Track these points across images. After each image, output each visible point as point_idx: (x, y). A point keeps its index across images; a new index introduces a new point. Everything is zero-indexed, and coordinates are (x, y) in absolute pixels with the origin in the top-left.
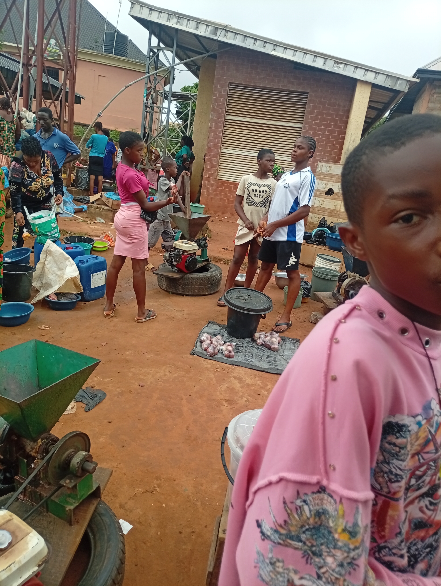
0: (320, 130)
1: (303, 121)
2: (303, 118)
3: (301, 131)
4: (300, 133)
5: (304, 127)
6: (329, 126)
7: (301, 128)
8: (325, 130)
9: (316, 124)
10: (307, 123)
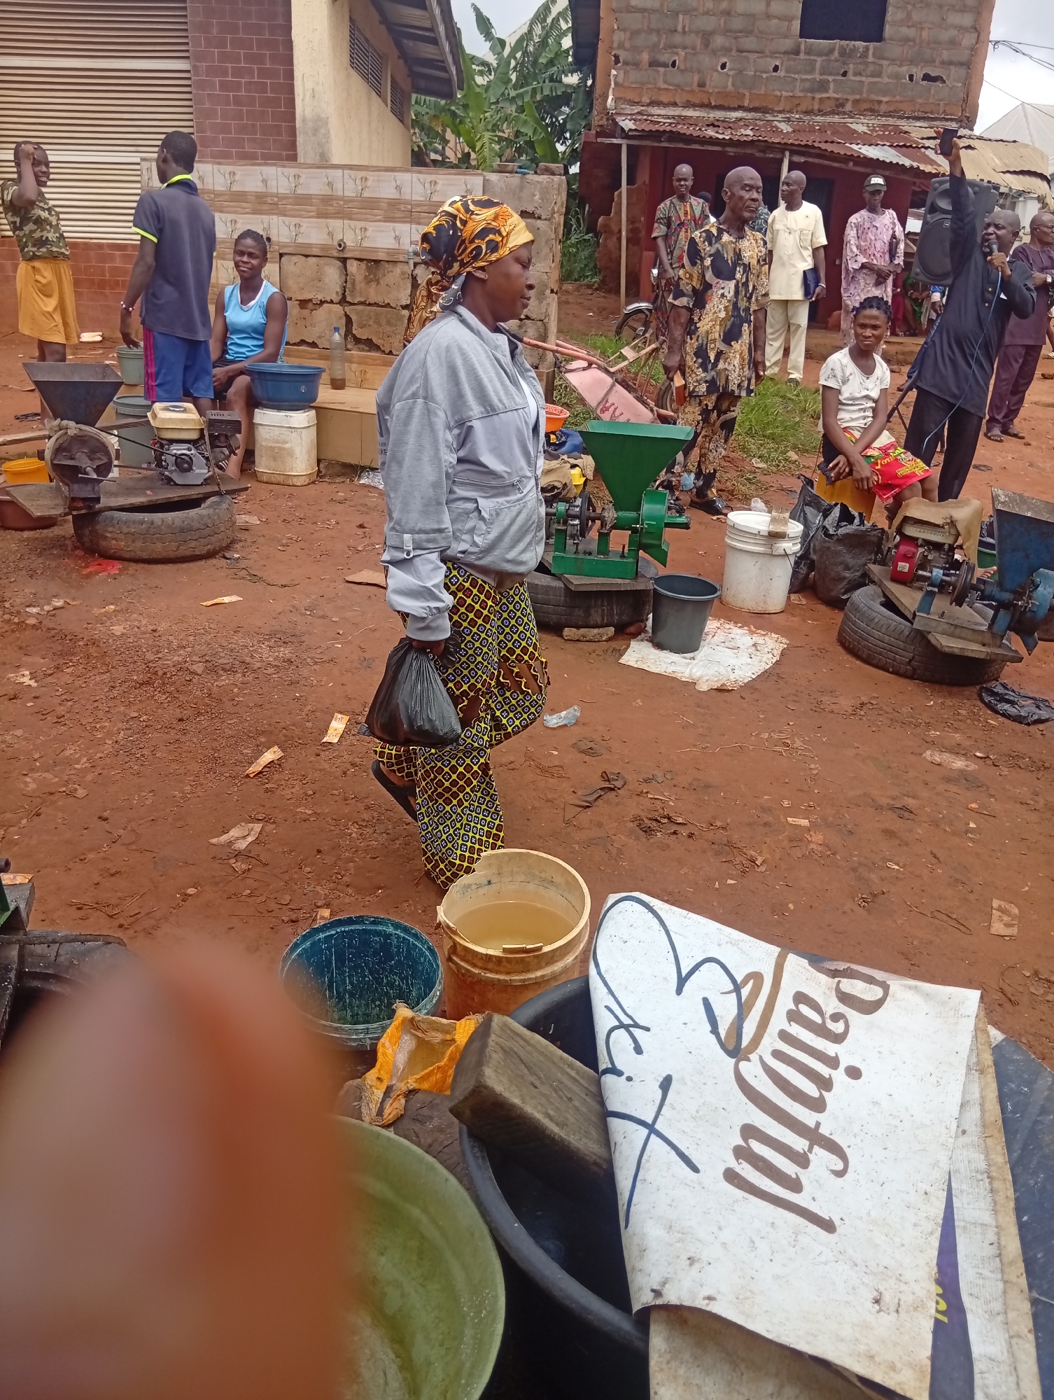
0: (238, 72)
1: (188, 51)
2: (187, 44)
3: (189, 79)
4: (189, 86)
5: (195, 67)
6: (258, 59)
7: (189, 71)
8: (251, 71)
9: (224, 57)
10: (199, 57)
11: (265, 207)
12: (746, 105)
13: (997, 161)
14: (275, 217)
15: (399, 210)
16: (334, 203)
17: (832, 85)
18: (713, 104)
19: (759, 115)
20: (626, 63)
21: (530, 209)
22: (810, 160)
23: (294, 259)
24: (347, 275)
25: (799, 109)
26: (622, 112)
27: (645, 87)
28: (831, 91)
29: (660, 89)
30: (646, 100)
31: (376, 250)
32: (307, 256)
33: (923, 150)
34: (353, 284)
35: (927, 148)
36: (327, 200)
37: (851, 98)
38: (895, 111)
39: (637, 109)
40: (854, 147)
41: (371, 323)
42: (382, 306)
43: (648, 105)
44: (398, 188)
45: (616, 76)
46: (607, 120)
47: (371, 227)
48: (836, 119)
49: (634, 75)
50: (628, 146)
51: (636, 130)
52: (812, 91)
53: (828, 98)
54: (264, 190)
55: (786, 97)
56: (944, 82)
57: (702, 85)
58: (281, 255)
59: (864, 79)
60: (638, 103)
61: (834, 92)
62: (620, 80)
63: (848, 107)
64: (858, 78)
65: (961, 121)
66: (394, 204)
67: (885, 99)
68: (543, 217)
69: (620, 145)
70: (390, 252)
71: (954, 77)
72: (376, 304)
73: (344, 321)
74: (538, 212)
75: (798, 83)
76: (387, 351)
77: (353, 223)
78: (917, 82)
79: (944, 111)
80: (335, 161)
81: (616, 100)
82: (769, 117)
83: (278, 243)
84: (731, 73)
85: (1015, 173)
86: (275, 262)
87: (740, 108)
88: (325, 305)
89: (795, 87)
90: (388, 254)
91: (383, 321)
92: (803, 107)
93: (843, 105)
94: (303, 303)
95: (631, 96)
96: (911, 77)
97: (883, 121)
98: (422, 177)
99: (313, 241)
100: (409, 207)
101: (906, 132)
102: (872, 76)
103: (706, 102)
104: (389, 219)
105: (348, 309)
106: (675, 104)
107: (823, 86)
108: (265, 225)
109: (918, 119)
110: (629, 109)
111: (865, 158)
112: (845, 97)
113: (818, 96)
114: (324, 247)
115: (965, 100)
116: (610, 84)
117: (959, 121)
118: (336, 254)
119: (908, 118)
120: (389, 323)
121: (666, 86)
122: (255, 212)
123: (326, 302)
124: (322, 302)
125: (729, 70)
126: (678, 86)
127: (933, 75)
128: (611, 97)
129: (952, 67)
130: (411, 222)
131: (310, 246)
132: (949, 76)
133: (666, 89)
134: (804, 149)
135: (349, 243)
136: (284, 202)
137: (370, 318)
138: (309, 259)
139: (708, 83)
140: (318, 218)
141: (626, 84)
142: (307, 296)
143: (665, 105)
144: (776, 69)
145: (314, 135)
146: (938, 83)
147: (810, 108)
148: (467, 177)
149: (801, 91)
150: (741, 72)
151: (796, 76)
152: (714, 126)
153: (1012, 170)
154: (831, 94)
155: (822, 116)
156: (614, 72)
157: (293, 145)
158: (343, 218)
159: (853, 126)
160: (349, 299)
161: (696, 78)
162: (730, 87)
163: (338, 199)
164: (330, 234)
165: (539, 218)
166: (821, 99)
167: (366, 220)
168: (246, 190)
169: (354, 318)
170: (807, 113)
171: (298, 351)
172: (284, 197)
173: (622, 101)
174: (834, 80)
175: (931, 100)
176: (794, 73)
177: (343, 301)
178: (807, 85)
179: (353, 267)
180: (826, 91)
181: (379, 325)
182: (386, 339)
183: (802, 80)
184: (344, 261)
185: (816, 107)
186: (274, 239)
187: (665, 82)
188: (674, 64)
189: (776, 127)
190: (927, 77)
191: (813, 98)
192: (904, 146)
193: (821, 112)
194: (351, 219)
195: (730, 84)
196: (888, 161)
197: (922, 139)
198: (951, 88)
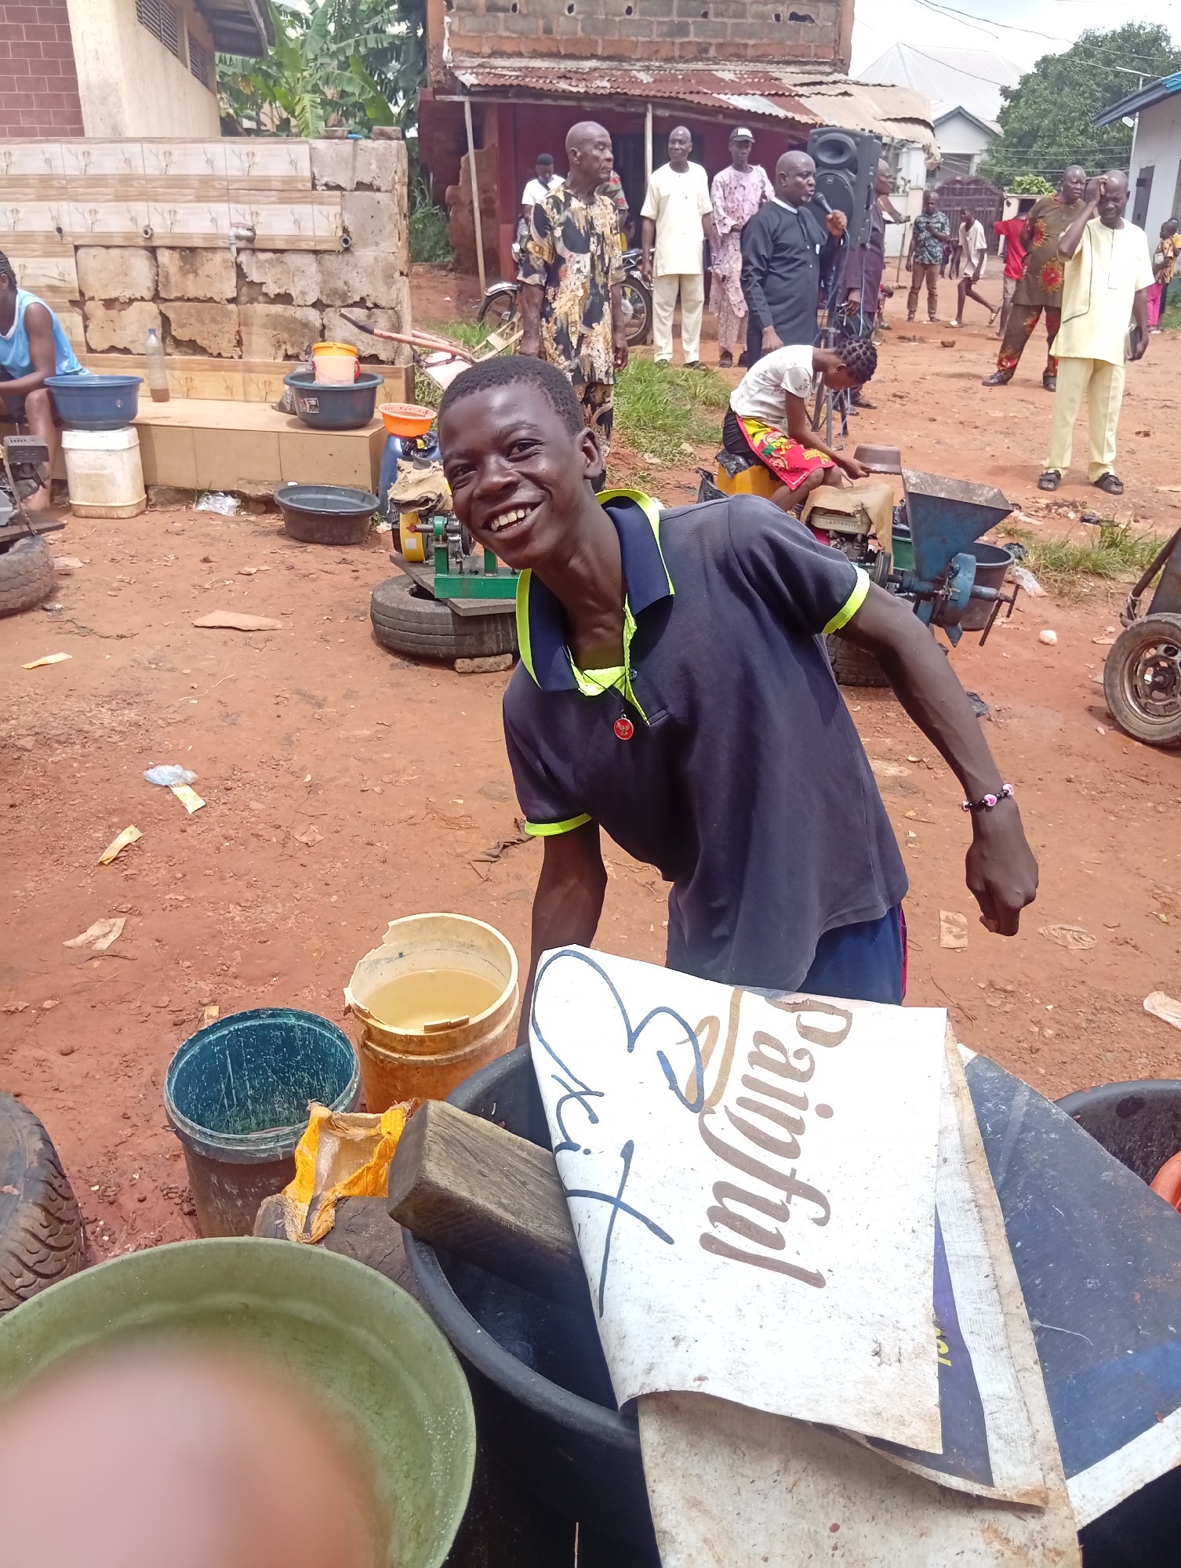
6: (25, 16)
8: (18, 31)
11: (52, 192)
12: (599, 53)
13: (876, 108)
14: (65, 203)
15: (213, 187)
16: (135, 183)
17: (692, 28)
18: (563, 52)
19: (615, 64)
20: (460, 9)
21: (367, 180)
22: (676, 113)
23: (93, 251)
24: (158, 267)
25: (659, 56)
26: (461, 64)
27: (484, 36)
28: (692, 35)
29: (501, 38)
30: (486, 50)
31: (189, 236)
32: (108, 247)
33: (797, 98)
34: (167, 277)
35: (801, 96)
36: (125, 180)
37: (714, 41)
38: (763, 56)
39: (477, 61)
40: (722, 97)
41: (193, 321)
42: (204, 301)
43: (490, 56)
44: (209, 162)
45: (448, 23)
46: (445, 74)
47: (182, 209)
48: (700, 65)
49: (470, 23)
50: (472, 105)
51: (479, 85)
52: (671, 34)
53: (690, 42)
54: (49, 172)
55: (643, 43)
56: (813, 21)
57: (548, 31)
58: (77, 248)
59: (726, 20)
60: (478, 55)
61: (695, 36)
62: (455, 28)
63: (712, 53)
64: (720, 20)
65: (834, 65)
66: (206, 181)
67: (751, 42)
68: (383, 189)
69: (462, 104)
70: (206, 237)
71: (823, 13)
72: (197, 300)
73: (159, 321)
74: (376, 183)
75: (655, 26)
76: (215, 354)
77: (159, 205)
78: (785, 23)
79: (816, 55)
80: (131, 134)
81: (454, 51)
82: (626, 66)
83: (71, 234)
84: (580, 17)
85: (896, 120)
86: (70, 256)
87: (593, 56)
88: (136, 304)
89: (652, 31)
90: (205, 239)
91: (207, 319)
92: (663, 54)
93: (706, 50)
94: (109, 303)
95: (468, 46)
96: (778, 17)
97: (751, 67)
98: (236, 147)
99: (113, 229)
100: (225, 183)
101: (776, 79)
102: (735, 16)
103: (554, 50)
104: (201, 199)
105: (163, 307)
106: (520, 55)
107: (682, 29)
108: (54, 213)
109: (788, 63)
110: (469, 62)
111: (735, 109)
112: (708, 40)
113: (678, 40)
114: (128, 236)
115: (837, 42)
116: (444, 34)
117: (832, 64)
118: (141, 242)
119: (778, 63)
120: (214, 320)
121: (508, 34)
122: (40, 198)
123: (136, 299)
124: (131, 301)
125: (578, 13)
126: (521, 33)
127: (801, 13)
128: (446, 48)
129: (820, 4)
130: (228, 201)
131: (110, 235)
132: (817, 15)
133: (509, 38)
134: (668, 101)
135: (157, 230)
136: (74, 185)
137: (191, 316)
138: (111, 251)
139: (555, 29)
140: (117, 201)
141: (463, 33)
142: (113, 294)
143: (510, 55)
144: (629, 11)
145: (102, 104)
146: (807, 23)
147: (670, 55)
148: (290, 146)
149: (659, 36)
150: (590, 15)
151: (652, 19)
152: (565, 77)
153: (893, 117)
154: (692, 38)
155: (685, 62)
156: (447, 19)
157: (77, 118)
158: (147, 200)
159: (720, 74)
160: (163, 294)
161: (541, 23)
162: (580, 34)
163: (138, 178)
164: (133, 219)
165: (378, 190)
166: (682, 44)
167: (175, 201)
168: (27, 172)
169: (171, 316)
170: (667, 60)
171: (108, 359)
172: (74, 179)
173: (459, 53)
174: (694, 22)
175: (801, 42)
176: (651, 16)
177: (156, 298)
178: (665, 28)
179: (164, 257)
180: (687, 34)
181: (202, 322)
182: (213, 339)
183: (660, 23)
184: (153, 250)
185: (677, 53)
186: (65, 229)
187: (507, 29)
188: (514, 8)
189: (635, 77)
190: (794, 17)
191: (673, 43)
192: (776, 94)
193: (683, 59)
194: (156, 201)
195: (579, 29)
196: (760, 112)
197: (795, 85)
198: (821, 29)
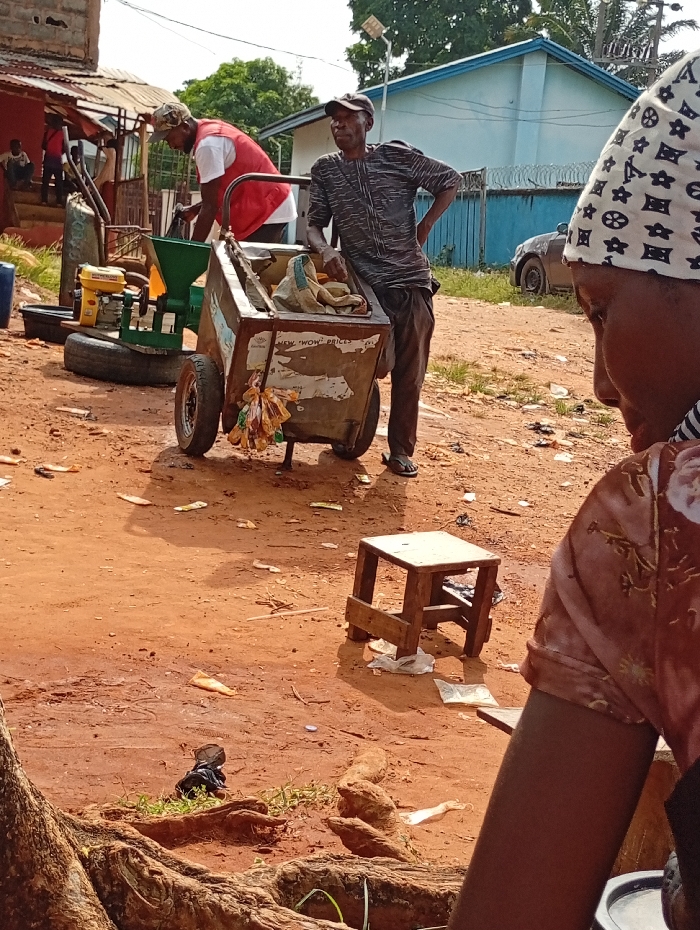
38: (24, 49)
40: (16, 77)
56: (66, 27)
65: (85, 62)
67: (15, 37)
71: (74, 23)
78: (43, 24)
79: (69, 53)
101: (48, 69)
109: (48, 58)
115: (87, 45)
119: (38, 56)
127: (56, 19)
129: (72, 14)
132: (70, 21)
146: (60, 27)
175: (57, 42)
190: (50, 21)
197: (67, 75)
198: (73, 33)
